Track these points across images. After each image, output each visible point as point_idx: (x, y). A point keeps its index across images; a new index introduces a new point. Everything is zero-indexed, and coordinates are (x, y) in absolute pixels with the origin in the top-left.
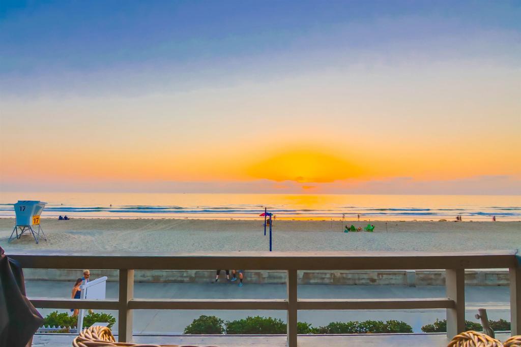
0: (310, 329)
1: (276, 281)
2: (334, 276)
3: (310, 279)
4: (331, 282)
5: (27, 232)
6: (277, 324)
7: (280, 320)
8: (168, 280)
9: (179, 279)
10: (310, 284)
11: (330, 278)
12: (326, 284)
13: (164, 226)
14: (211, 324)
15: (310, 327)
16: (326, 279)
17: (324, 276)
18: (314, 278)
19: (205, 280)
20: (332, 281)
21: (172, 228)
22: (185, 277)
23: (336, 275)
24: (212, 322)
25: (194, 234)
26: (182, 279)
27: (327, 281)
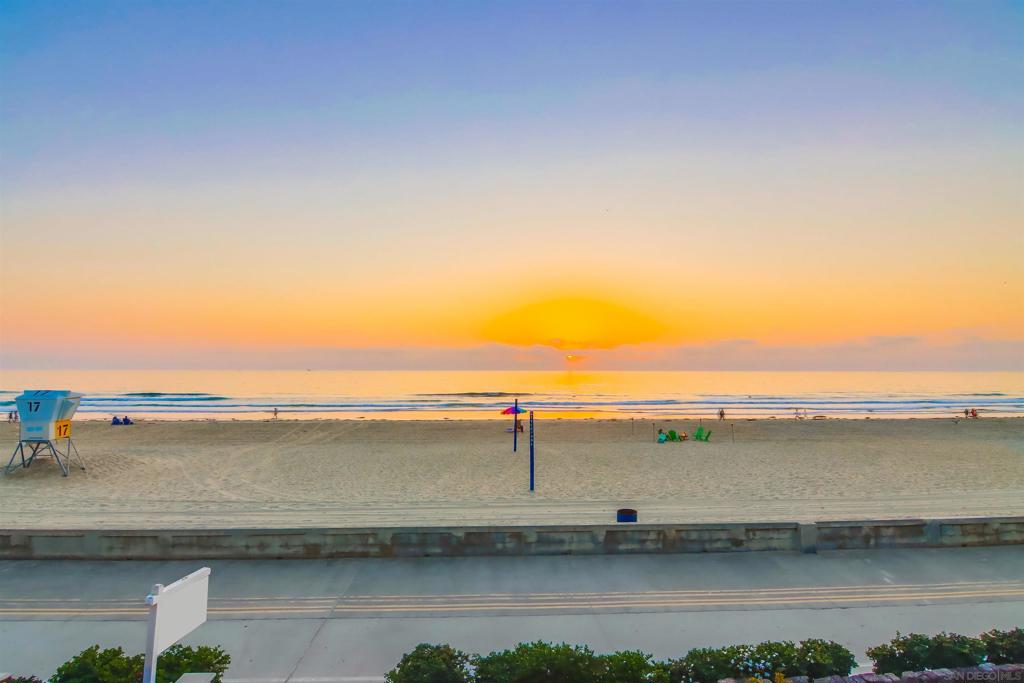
0: (649, 666)
1: (553, 548)
2: (665, 536)
3: (620, 543)
4: (659, 549)
5: (45, 452)
6: (582, 658)
7: (586, 650)
8: (337, 553)
9: (360, 549)
10: (620, 553)
11: (656, 541)
12: (648, 552)
13: (321, 435)
14: (444, 666)
15: (649, 662)
16: (648, 543)
17: (644, 537)
18: (627, 540)
19: (412, 550)
20: (660, 546)
21: (336, 439)
22: (371, 545)
23: (668, 534)
24: (444, 660)
25: (380, 452)
26: (365, 550)
27: (650, 546)
